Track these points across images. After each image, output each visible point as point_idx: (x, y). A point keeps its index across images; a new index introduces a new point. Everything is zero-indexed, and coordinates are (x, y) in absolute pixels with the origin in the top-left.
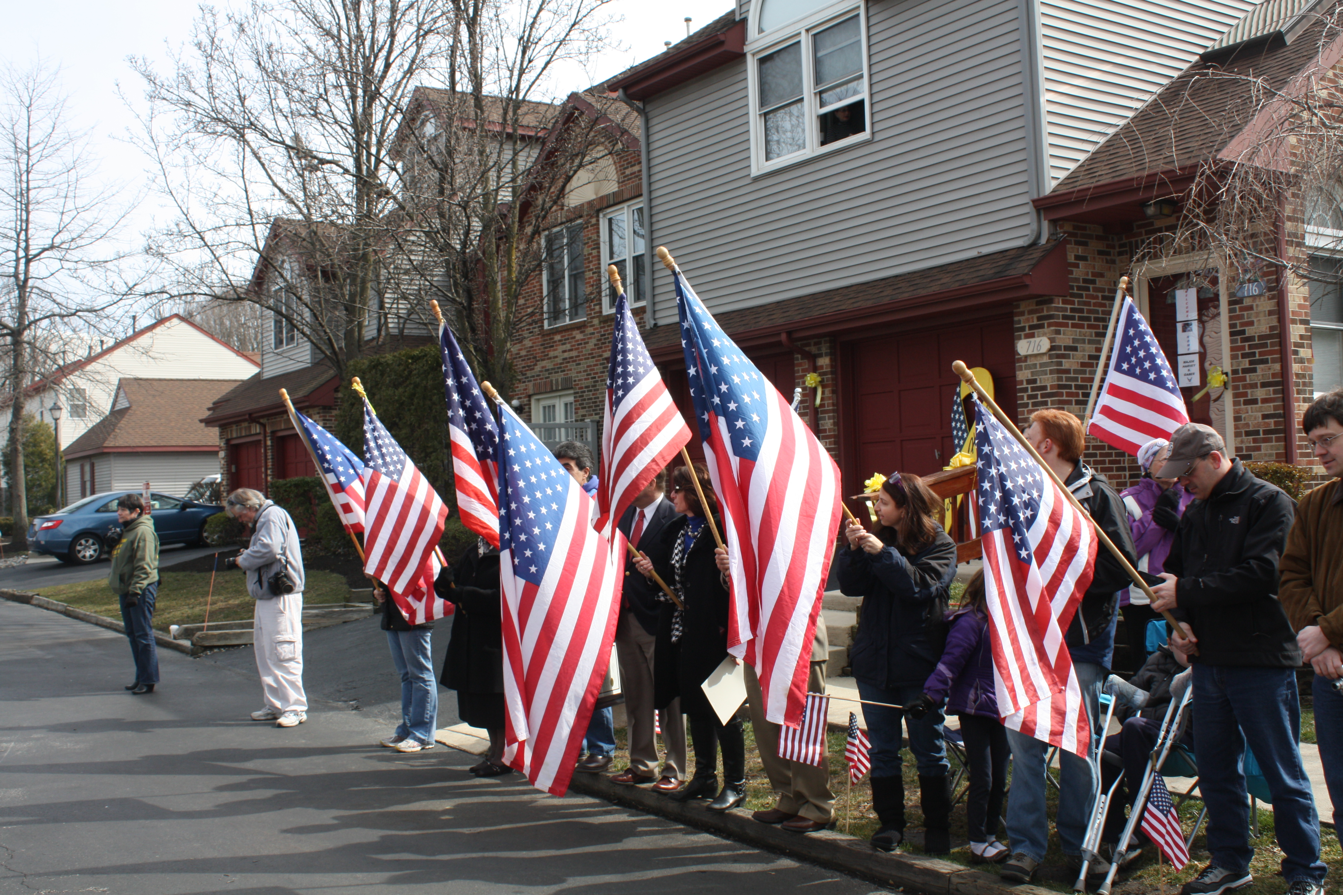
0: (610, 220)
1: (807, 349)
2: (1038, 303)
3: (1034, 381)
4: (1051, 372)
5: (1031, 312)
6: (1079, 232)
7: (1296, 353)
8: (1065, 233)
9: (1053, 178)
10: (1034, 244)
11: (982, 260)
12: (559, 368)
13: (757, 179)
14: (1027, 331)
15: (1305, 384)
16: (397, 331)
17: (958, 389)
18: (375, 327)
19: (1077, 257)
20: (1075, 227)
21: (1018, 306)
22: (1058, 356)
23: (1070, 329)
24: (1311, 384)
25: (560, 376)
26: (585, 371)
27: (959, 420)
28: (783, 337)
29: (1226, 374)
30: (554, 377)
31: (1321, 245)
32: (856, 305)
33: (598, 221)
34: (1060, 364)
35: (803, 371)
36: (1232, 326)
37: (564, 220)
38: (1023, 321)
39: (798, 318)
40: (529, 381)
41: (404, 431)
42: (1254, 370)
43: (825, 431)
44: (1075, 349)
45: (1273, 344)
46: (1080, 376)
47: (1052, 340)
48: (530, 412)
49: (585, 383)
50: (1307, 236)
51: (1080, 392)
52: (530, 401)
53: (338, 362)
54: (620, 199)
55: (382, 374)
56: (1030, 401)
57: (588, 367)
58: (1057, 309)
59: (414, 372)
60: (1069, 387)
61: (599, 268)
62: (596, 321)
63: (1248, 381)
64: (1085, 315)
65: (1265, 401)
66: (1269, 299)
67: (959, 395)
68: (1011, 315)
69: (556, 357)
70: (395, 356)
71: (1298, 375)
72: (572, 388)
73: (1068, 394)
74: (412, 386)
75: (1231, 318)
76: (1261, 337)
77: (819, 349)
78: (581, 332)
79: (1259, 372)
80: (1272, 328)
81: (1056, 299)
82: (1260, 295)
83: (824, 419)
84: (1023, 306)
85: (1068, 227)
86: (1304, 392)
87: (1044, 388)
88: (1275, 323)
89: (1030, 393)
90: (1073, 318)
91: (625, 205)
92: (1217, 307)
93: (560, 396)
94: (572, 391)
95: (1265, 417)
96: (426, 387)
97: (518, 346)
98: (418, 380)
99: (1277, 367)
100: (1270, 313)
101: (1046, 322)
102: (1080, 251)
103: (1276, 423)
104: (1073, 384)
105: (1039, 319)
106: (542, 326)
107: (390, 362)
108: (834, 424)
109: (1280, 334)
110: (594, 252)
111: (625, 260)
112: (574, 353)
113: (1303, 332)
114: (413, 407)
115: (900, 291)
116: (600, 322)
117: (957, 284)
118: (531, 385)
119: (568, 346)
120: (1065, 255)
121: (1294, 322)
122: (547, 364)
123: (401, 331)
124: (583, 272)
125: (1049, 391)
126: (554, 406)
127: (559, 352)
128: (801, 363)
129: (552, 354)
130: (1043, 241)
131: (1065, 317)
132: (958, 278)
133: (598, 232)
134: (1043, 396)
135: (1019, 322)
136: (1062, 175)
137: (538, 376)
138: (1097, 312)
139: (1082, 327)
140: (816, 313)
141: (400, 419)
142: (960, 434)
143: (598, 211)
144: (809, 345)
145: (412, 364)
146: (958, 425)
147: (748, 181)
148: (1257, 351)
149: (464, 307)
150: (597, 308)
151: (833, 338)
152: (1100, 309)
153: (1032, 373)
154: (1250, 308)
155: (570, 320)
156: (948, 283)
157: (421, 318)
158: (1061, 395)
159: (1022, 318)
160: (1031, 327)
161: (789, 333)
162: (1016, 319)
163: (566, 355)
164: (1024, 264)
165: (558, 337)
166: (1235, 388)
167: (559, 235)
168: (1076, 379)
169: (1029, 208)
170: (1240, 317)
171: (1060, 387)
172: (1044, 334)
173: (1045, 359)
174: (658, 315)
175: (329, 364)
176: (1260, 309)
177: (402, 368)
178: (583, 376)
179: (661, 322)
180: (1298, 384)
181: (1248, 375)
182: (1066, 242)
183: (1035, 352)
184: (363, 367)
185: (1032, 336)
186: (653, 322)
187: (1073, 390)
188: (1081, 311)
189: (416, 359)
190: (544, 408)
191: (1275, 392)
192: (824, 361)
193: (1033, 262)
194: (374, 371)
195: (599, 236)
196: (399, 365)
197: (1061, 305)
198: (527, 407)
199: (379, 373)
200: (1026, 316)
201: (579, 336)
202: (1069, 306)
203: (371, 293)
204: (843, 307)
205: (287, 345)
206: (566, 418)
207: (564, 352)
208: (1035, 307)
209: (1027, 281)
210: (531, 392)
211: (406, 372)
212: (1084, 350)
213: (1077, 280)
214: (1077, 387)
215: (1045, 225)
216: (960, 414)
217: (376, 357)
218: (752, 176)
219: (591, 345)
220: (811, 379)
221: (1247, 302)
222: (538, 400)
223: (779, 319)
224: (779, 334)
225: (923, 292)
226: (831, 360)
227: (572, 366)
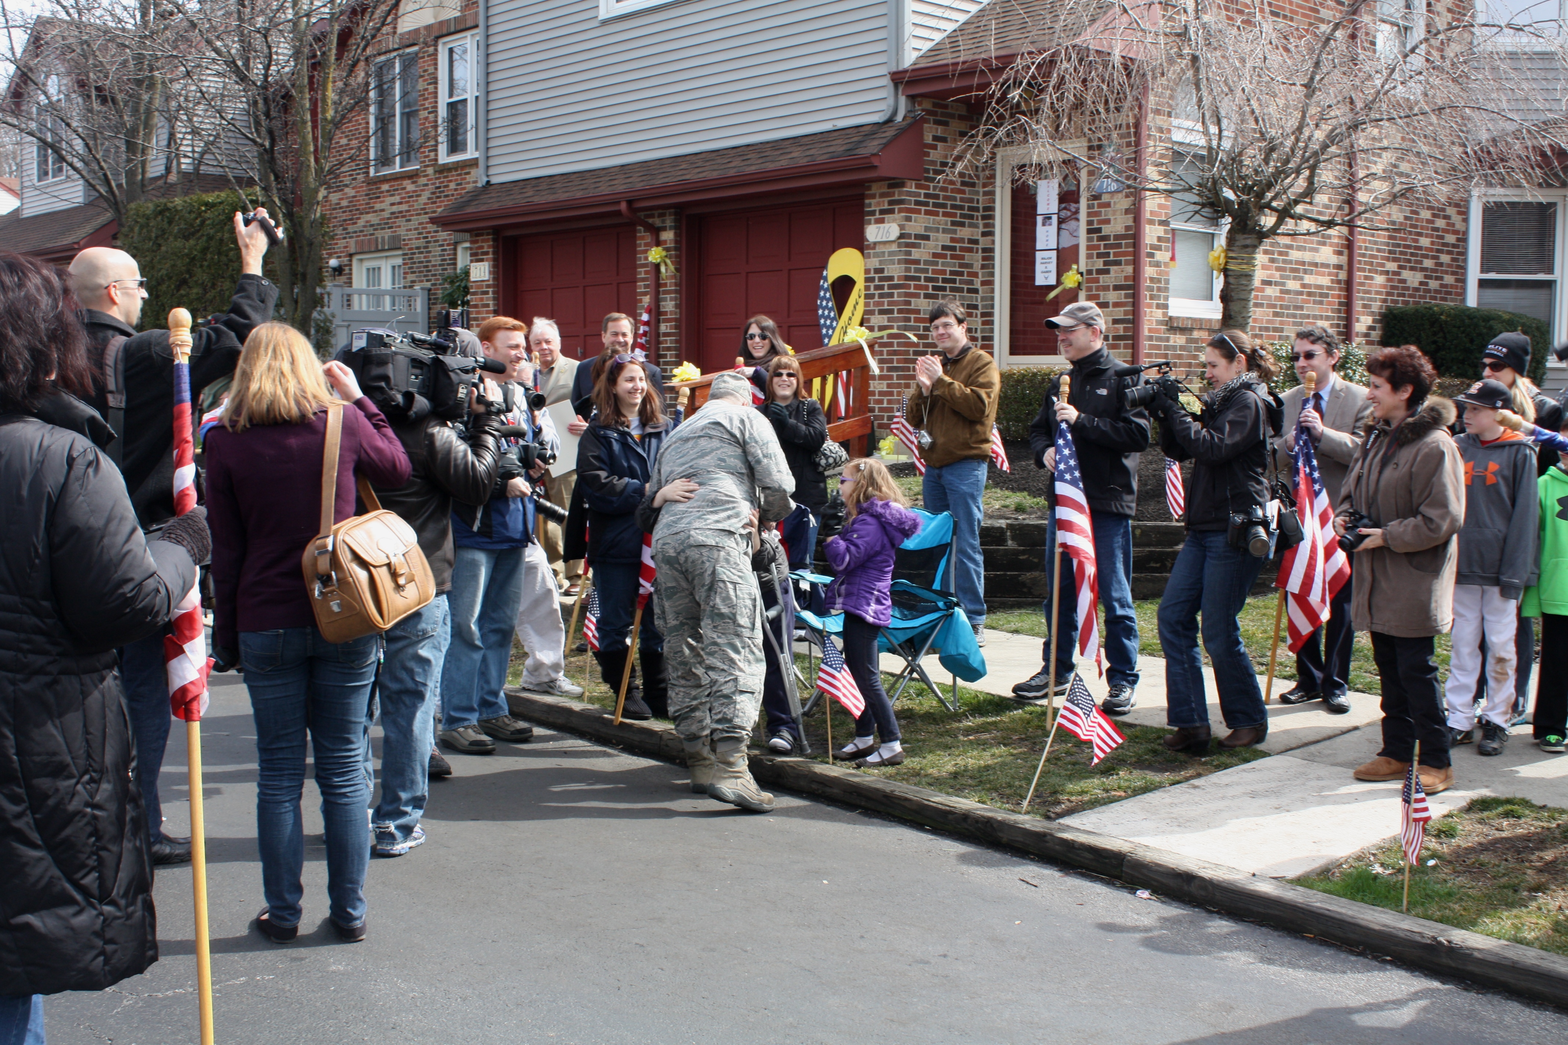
0: (451, 51)
1: (650, 221)
2: (891, 186)
3: (881, 271)
4: (900, 262)
5: (883, 195)
6: (939, 110)
7: (1151, 255)
8: (923, 110)
9: (914, 49)
10: (890, 121)
11: (836, 134)
12: (386, 224)
13: (605, 22)
14: (878, 216)
15: (1159, 289)
16: (191, 167)
17: (825, 273)
18: (164, 161)
19: (935, 138)
20: (935, 105)
21: (869, 188)
22: (908, 245)
23: (922, 216)
24: (1166, 289)
25: (387, 233)
26: (416, 229)
27: (826, 307)
28: (623, 206)
29: (1082, 274)
30: (379, 234)
31: (1187, 141)
32: (701, 175)
33: (436, 50)
34: (909, 253)
35: (646, 245)
36: (1090, 223)
37: (396, 46)
38: (874, 204)
39: (639, 186)
40: (351, 237)
41: (195, 291)
42: (1107, 272)
43: (665, 313)
44: (927, 238)
45: (1127, 245)
46: (931, 268)
47: (902, 227)
48: (351, 274)
49: (415, 243)
50: (1174, 130)
51: (930, 284)
52: (351, 261)
53: (116, 203)
54: (463, 27)
55: (170, 223)
56: (877, 292)
57: (420, 224)
58: (909, 194)
59: (208, 222)
60: (918, 279)
61: (436, 107)
62: (430, 171)
63: (1101, 283)
64: (941, 201)
65: (1116, 305)
66: (1127, 196)
67: (826, 279)
68: (862, 197)
69: (383, 210)
70: (185, 202)
71: (1152, 279)
72: (400, 248)
73: (917, 287)
74: (205, 238)
75: (1089, 214)
76: (1117, 237)
77: (663, 222)
78: (413, 183)
79: (1112, 274)
80: (1127, 228)
81: (909, 183)
82: (1117, 192)
83: (665, 300)
84: (876, 189)
85: (927, 105)
86: (1159, 297)
87: (891, 278)
88: (1130, 223)
89: (877, 283)
90: (926, 204)
91: (468, 34)
92: (1077, 201)
93: (387, 257)
94: (400, 252)
95: (1115, 322)
96: (221, 240)
97: (338, 195)
98: (212, 232)
99: (1129, 269)
100: (1127, 211)
101: (896, 207)
102: (940, 131)
103: (1125, 329)
104: (923, 276)
105: (891, 203)
106: (368, 173)
107: (179, 208)
108: (676, 306)
109: (1134, 236)
110: (431, 88)
111: (465, 100)
112: (404, 207)
113: (1162, 234)
114: (205, 263)
115: (749, 162)
116: (435, 172)
117: (805, 160)
118: (352, 242)
119: (397, 199)
120: (922, 135)
121: (1151, 222)
122: (373, 218)
123: (197, 169)
124: (417, 111)
125: (896, 282)
126: (379, 268)
127: (387, 205)
128: (643, 237)
129: (378, 206)
130: (899, 118)
131: (917, 203)
132: (808, 153)
133: (436, 64)
134: (890, 287)
135: (870, 205)
136: (926, 46)
137: (361, 231)
138: (955, 199)
139: (936, 214)
140: (659, 181)
141: (191, 277)
142: (828, 322)
143: (438, 38)
144: (652, 216)
145: (205, 212)
146: (826, 312)
147: (595, 23)
148: (1112, 251)
149: (265, 150)
150: (432, 154)
151: (679, 210)
152: (958, 196)
153: (881, 262)
154: (1108, 205)
155: (402, 166)
156: (798, 158)
157: (217, 159)
158: (909, 287)
159: (873, 201)
160: (883, 212)
161: (630, 202)
162: (867, 201)
163: (395, 208)
164: (876, 143)
165: (385, 187)
166: (1089, 289)
167: (390, 64)
168: (926, 271)
169: (886, 81)
170: (1097, 214)
171: (907, 278)
172: (894, 221)
173: (894, 248)
174: (492, 171)
175: (105, 205)
176: (1118, 206)
177: (193, 216)
178: (413, 234)
179: (495, 180)
180: (1151, 289)
181: (1101, 277)
182: (923, 120)
183: (884, 239)
184: (148, 212)
185: (881, 221)
186: (485, 179)
187: (922, 283)
188: (937, 197)
189: (210, 206)
190: (368, 270)
191: (1126, 296)
192: (668, 236)
193: (884, 141)
194: (160, 218)
195: (436, 69)
196: (190, 213)
197: (913, 190)
198: (347, 268)
199: (166, 220)
200: (877, 200)
201: (410, 187)
202: (923, 191)
203: (158, 120)
204: (687, 177)
205: (54, 177)
206: (394, 284)
207: (392, 204)
208: (887, 190)
209: (875, 162)
210: (352, 251)
211: (198, 221)
212: (937, 240)
213: (933, 163)
214: (927, 279)
215: (903, 100)
216: (828, 300)
217: (163, 200)
218: (600, 18)
219: (424, 199)
220: (655, 255)
221: (1105, 198)
222: (361, 260)
223: (620, 186)
224: (619, 203)
225: (771, 166)
226: (676, 234)
227: (401, 222)
